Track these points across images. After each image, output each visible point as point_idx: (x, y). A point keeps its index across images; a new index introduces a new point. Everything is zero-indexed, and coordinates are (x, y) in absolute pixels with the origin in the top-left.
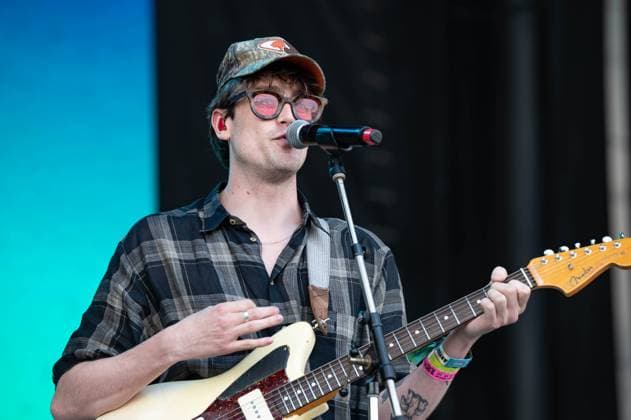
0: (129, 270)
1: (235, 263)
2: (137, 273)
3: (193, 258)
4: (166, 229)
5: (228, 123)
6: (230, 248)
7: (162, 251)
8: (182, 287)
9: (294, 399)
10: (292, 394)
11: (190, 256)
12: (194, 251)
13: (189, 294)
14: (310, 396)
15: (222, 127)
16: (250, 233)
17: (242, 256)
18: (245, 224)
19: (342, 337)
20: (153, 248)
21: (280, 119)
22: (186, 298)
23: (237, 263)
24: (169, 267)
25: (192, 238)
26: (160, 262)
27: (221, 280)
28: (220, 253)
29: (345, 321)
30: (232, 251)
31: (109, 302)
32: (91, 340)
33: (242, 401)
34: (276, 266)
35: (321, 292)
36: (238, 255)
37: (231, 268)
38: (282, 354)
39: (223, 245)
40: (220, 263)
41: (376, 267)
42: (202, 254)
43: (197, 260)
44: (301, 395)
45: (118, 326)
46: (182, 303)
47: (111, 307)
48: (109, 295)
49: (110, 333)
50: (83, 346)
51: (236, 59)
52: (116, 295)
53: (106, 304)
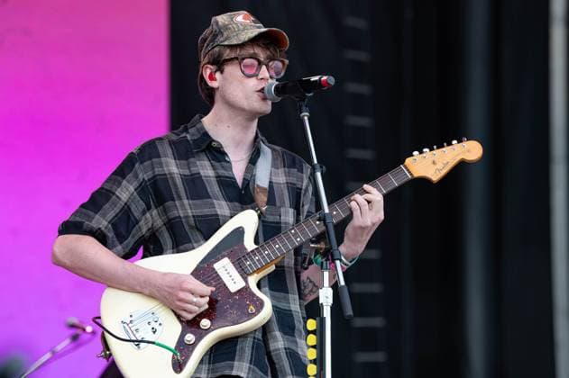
0: (141, 176)
1: (217, 177)
2: (146, 179)
3: (189, 174)
4: (169, 151)
5: (218, 75)
6: (212, 166)
7: (168, 166)
8: (183, 194)
9: (254, 263)
10: (252, 260)
11: (187, 172)
12: (189, 168)
13: (188, 198)
14: (265, 260)
15: (212, 78)
16: (224, 154)
17: (222, 172)
18: (222, 147)
19: (286, 223)
20: (161, 164)
21: (260, 77)
22: (186, 202)
23: (218, 177)
24: (173, 178)
25: (187, 159)
26: (165, 175)
27: (209, 190)
28: (205, 169)
29: (287, 212)
30: (214, 167)
31: (117, 193)
32: (97, 216)
33: (217, 266)
34: (244, 179)
35: (263, 189)
36: (219, 171)
37: (214, 181)
38: (239, 233)
39: (207, 163)
40: (205, 177)
41: (304, 176)
42: (194, 170)
43: (192, 175)
44: (258, 260)
45: (118, 211)
46: (183, 205)
47: (118, 197)
48: (119, 190)
49: (111, 215)
50: (90, 218)
51: (220, 31)
52: (126, 192)
53: (114, 194)
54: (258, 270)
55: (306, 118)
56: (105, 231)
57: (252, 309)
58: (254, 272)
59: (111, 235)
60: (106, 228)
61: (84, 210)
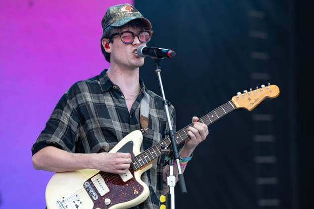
0: (71, 107)
1: (115, 107)
2: (75, 108)
4: (86, 88)
5: (110, 45)
6: (113, 100)
7: (85, 98)
8: (94, 114)
11: (97, 101)
12: (98, 99)
13: (97, 117)
14: (145, 161)
15: (107, 47)
16: (121, 93)
17: (119, 104)
18: (120, 89)
20: (81, 97)
21: (134, 43)
22: (96, 119)
23: (116, 107)
24: (88, 105)
25: (97, 93)
26: (84, 103)
27: (110, 113)
28: (109, 101)
30: (114, 101)
31: (61, 120)
32: (53, 136)
36: (117, 103)
37: (114, 108)
39: (110, 98)
40: (109, 106)
42: (102, 101)
43: (100, 103)
44: (141, 161)
45: (65, 131)
46: (94, 121)
47: (62, 122)
48: (62, 117)
49: (61, 134)
50: (49, 138)
51: (111, 17)
52: (66, 118)
53: (60, 121)
54: (141, 168)
55: (159, 73)
56: (60, 144)
57: (136, 192)
58: (138, 169)
59: (63, 145)
60: (60, 142)
61: (44, 134)
